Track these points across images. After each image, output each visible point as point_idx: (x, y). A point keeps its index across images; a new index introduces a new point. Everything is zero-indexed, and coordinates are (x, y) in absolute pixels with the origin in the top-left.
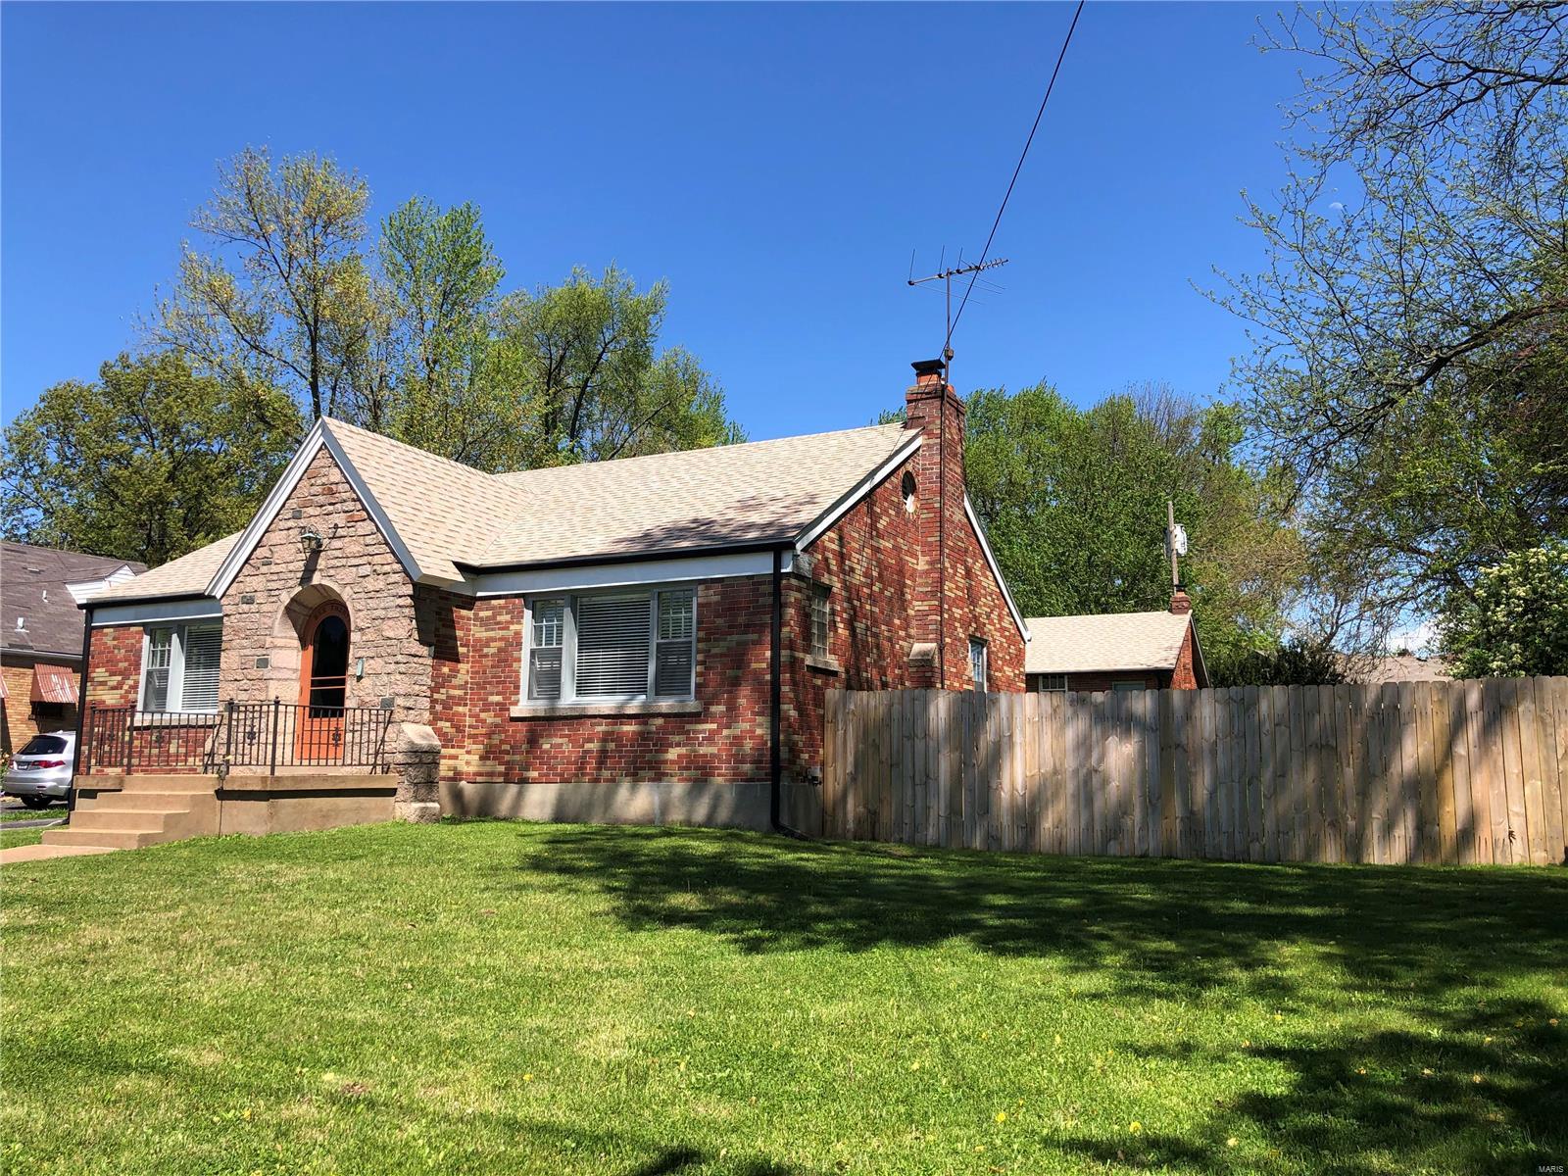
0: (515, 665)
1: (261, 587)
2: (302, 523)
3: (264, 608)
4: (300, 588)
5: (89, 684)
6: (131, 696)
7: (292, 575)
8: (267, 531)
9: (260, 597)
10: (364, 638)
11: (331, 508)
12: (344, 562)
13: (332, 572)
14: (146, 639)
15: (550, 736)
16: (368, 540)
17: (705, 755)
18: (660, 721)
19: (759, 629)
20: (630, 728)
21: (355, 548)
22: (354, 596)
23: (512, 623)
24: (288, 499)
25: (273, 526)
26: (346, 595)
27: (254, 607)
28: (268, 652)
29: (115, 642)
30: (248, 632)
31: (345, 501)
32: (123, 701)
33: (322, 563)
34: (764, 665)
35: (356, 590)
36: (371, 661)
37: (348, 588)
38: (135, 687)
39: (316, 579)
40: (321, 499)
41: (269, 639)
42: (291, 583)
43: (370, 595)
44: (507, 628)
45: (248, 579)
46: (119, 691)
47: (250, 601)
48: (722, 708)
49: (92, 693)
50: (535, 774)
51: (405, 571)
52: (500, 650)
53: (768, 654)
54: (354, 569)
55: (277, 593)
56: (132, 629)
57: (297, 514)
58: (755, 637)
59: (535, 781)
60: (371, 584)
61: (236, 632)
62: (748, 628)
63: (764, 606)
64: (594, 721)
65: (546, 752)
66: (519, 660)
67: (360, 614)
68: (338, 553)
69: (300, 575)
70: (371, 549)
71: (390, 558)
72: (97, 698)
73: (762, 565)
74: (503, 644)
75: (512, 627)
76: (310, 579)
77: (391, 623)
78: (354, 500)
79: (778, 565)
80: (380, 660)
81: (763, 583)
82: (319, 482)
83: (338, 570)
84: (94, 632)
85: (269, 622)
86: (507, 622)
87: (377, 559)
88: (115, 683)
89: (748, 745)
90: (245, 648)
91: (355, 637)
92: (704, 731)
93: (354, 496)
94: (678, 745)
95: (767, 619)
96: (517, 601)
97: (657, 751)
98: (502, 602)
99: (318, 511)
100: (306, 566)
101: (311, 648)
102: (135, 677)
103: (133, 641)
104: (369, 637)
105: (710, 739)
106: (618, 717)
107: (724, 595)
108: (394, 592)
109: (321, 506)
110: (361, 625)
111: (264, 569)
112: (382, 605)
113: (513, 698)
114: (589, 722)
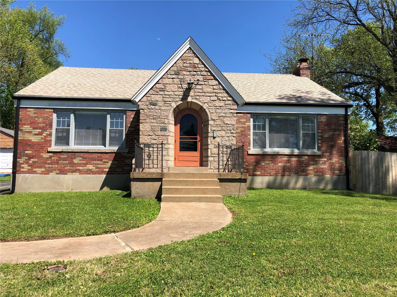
0: (249, 136)
1: (160, 100)
2: (180, 77)
3: (163, 108)
4: (182, 102)
5: (19, 132)
6: (48, 139)
7: (177, 96)
8: (161, 78)
9: (160, 104)
10: (215, 123)
11: (195, 73)
12: (203, 94)
13: (198, 97)
14: (55, 115)
15: (264, 161)
16: (215, 87)
17: (323, 168)
18: (306, 157)
19: (339, 130)
20: (294, 159)
21: (209, 90)
22: (209, 107)
23: (247, 122)
24: (172, 67)
25: (164, 76)
26: (205, 106)
27: (157, 107)
28: (166, 125)
29: (36, 115)
30: (155, 117)
31: (202, 71)
32: (43, 140)
33: (192, 93)
34: (342, 142)
35: (210, 105)
36: (220, 132)
37: (206, 104)
38: (50, 135)
39: (189, 99)
40: (190, 69)
41: (166, 121)
42: (177, 100)
43: (217, 108)
44: (245, 124)
45: (152, 96)
46: (40, 136)
47: (155, 105)
48: (328, 154)
49: (21, 136)
50: (259, 173)
51: (234, 100)
52: (242, 131)
53: (343, 138)
54: (209, 97)
55: (169, 102)
56: (46, 110)
57: (177, 73)
58: (338, 133)
59: (259, 175)
60: (217, 103)
61: (148, 116)
62: (335, 130)
63: (341, 124)
64: (281, 156)
65: (263, 166)
66: (250, 135)
67: (213, 114)
68: (200, 91)
69: (181, 97)
70: (216, 91)
71: (226, 95)
72: (24, 138)
73: (341, 111)
74: (243, 129)
75: (247, 124)
76: (187, 99)
77: (228, 118)
78: (206, 71)
79: (346, 112)
80: (223, 132)
81: (340, 117)
82: (188, 62)
83: (201, 97)
84: (21, 110)
85: (166, 114)
86: (244, 122)
87: (219, 95)
88: (38, 133)
89: (337, 165)
90: (153, 123)
91: (211, 122)
92: (322, 161)
93: (207, 70)
94: (313, 165)
95: (342, 128)
96: (248, 115)
97: (306, 167)
98: (242, 115)
99: (188, 73)
100: (184, 94)
101: (179, 125)
102: (50, 131)
103: (48, 115)
104: (218, 123)
105: (324, 163)
106: (291, 156)
107: (327, 120)
108: (229, 107)
109: (190, 72)
110: (214, 118)
111: (162, 93)
112: (223, 112)
113: (249, 148)
114: (279, 156)
